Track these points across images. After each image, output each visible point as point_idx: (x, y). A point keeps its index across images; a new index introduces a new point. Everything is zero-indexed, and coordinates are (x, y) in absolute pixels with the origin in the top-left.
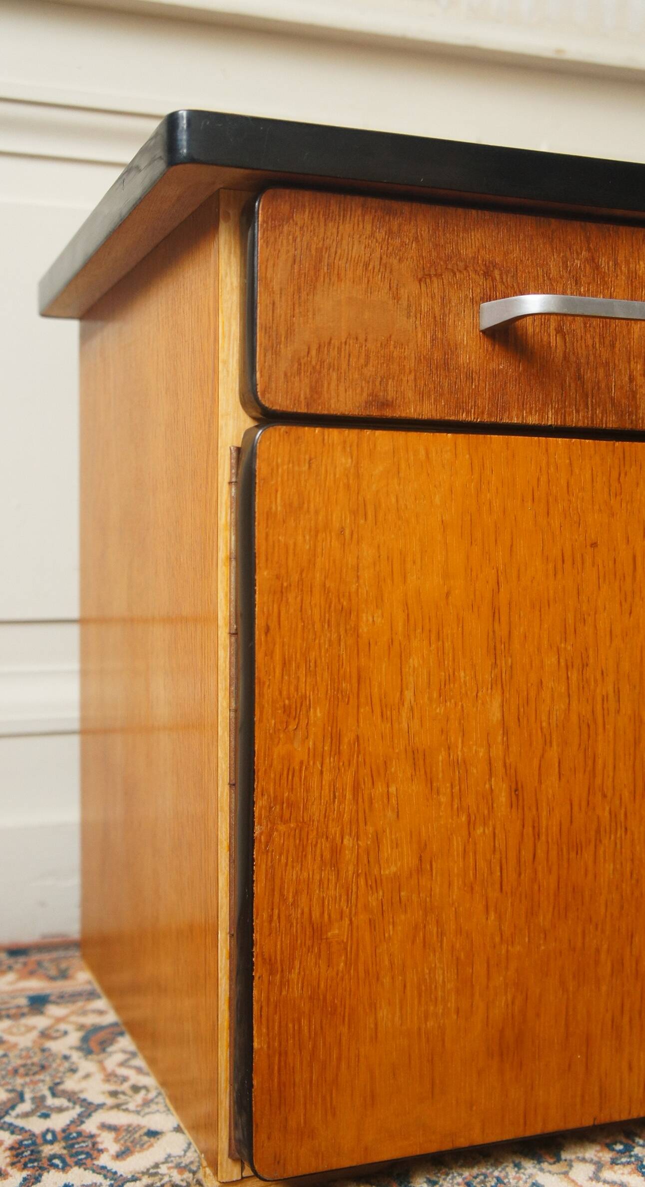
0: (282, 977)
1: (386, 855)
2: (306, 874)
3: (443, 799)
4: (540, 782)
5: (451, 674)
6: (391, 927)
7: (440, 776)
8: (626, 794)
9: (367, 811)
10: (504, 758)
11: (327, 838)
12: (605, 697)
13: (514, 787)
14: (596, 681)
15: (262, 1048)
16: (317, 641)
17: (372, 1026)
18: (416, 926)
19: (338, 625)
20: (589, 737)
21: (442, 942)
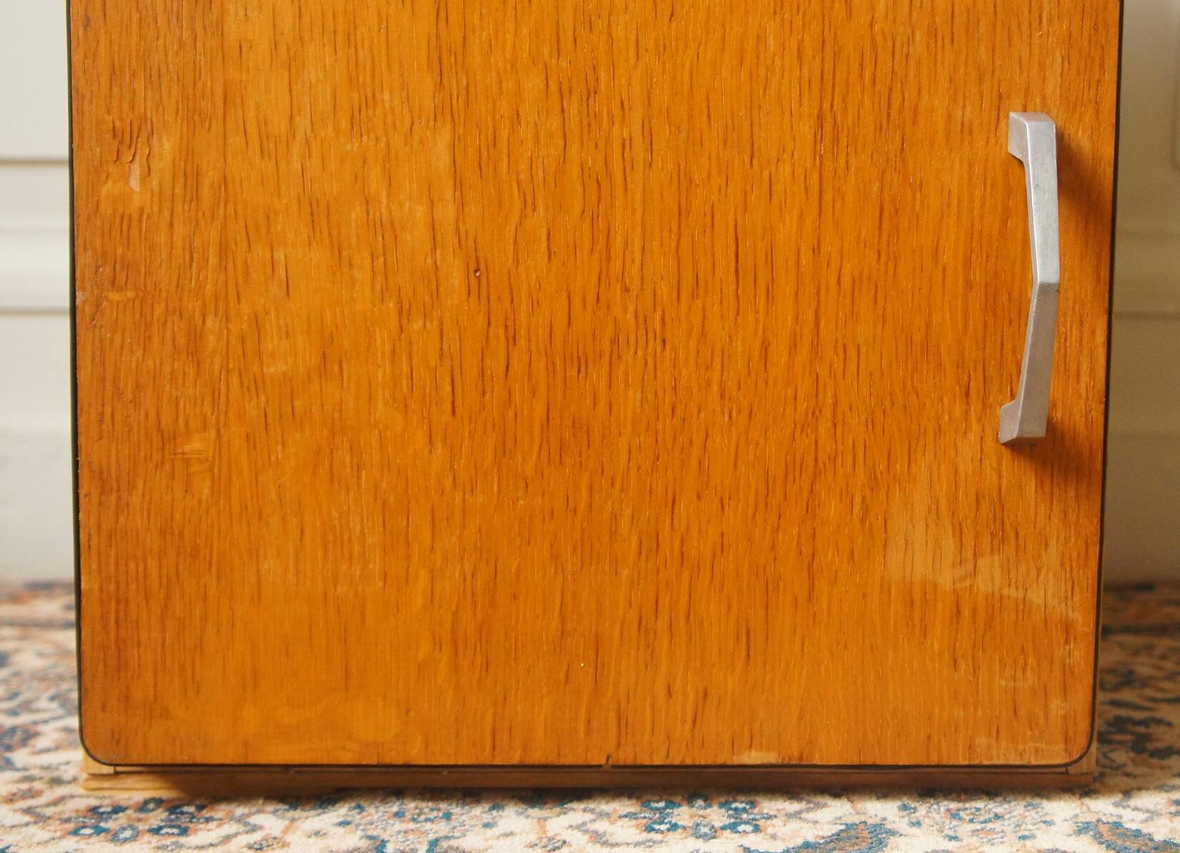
0: (119, 498)
1: (270, 347)
2: (150, 363)
3: (358, 275)
4: (517, 261)
5: (370, 96)
6: (279, 448)
7: (354, 241)
8: (664, 291)
9: (241, 282)
10: (457, 220)
11: (181, 316)
12: (628, 142)
13: (473, 267)
14: (611, 116)
15: (91, 590)
16: (161, 41)
17: (253, 580)
18: (318, 451)
19: (193, 19)
20: (599, 200)
21: (359, 477)
